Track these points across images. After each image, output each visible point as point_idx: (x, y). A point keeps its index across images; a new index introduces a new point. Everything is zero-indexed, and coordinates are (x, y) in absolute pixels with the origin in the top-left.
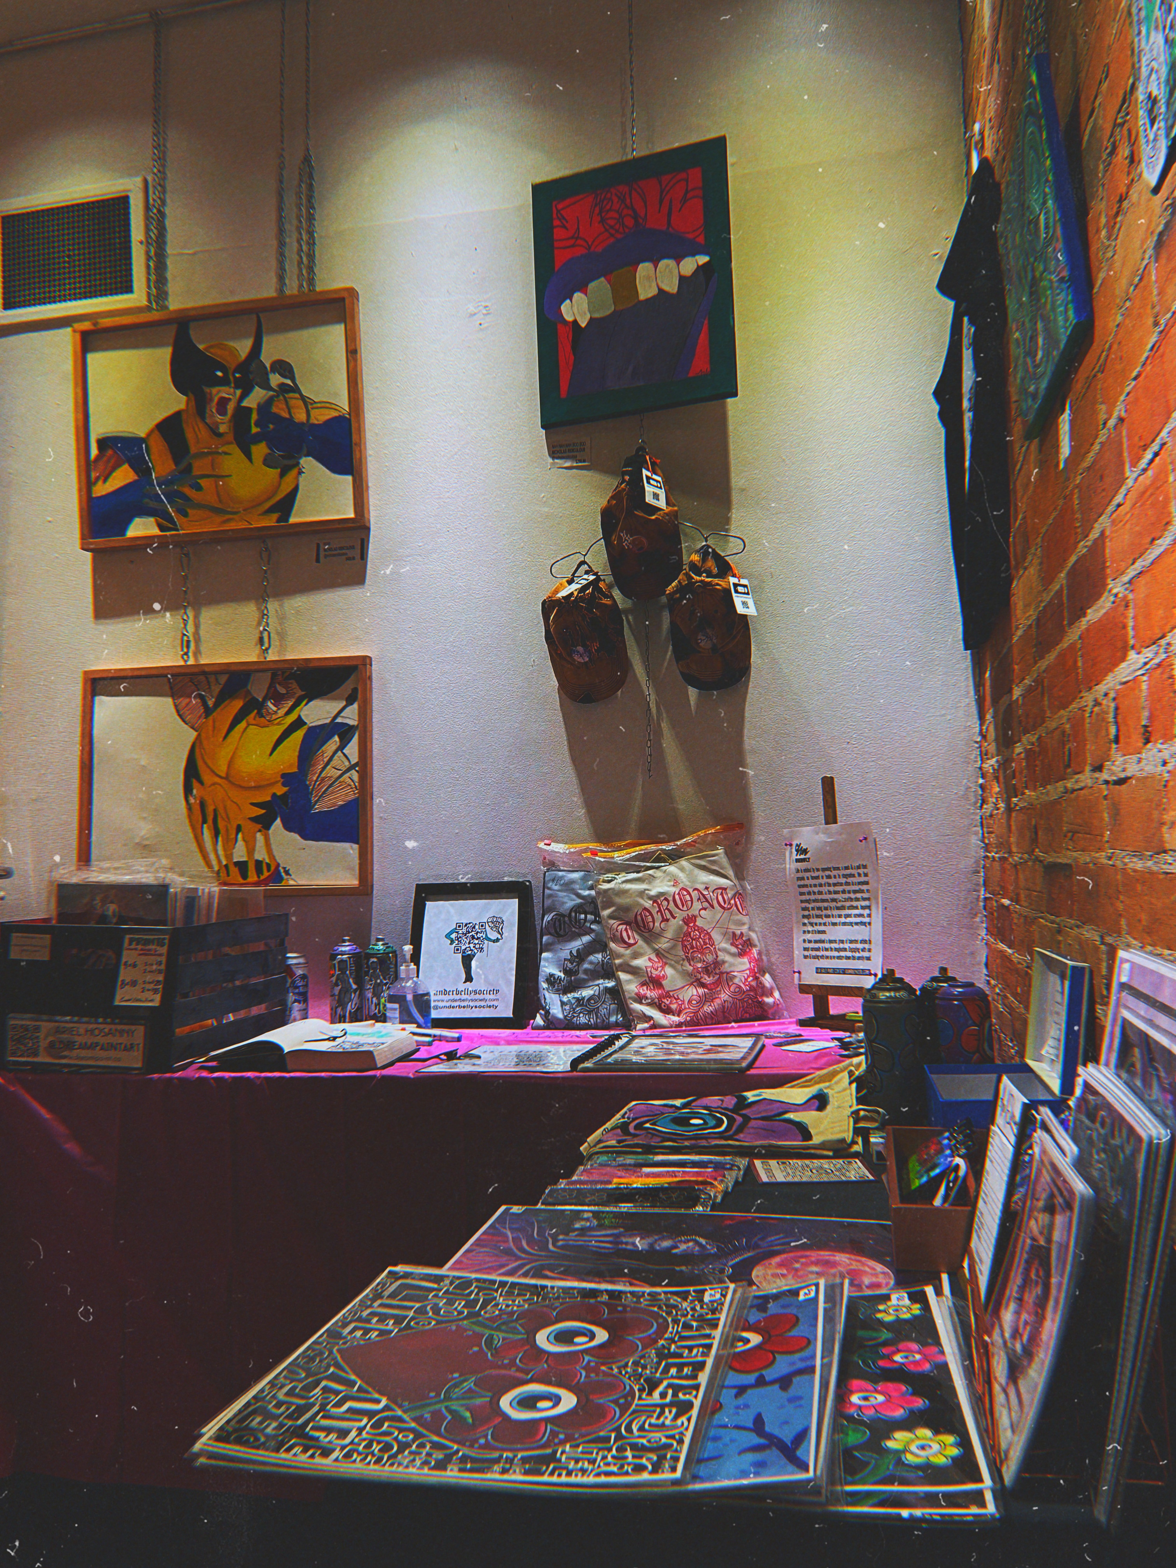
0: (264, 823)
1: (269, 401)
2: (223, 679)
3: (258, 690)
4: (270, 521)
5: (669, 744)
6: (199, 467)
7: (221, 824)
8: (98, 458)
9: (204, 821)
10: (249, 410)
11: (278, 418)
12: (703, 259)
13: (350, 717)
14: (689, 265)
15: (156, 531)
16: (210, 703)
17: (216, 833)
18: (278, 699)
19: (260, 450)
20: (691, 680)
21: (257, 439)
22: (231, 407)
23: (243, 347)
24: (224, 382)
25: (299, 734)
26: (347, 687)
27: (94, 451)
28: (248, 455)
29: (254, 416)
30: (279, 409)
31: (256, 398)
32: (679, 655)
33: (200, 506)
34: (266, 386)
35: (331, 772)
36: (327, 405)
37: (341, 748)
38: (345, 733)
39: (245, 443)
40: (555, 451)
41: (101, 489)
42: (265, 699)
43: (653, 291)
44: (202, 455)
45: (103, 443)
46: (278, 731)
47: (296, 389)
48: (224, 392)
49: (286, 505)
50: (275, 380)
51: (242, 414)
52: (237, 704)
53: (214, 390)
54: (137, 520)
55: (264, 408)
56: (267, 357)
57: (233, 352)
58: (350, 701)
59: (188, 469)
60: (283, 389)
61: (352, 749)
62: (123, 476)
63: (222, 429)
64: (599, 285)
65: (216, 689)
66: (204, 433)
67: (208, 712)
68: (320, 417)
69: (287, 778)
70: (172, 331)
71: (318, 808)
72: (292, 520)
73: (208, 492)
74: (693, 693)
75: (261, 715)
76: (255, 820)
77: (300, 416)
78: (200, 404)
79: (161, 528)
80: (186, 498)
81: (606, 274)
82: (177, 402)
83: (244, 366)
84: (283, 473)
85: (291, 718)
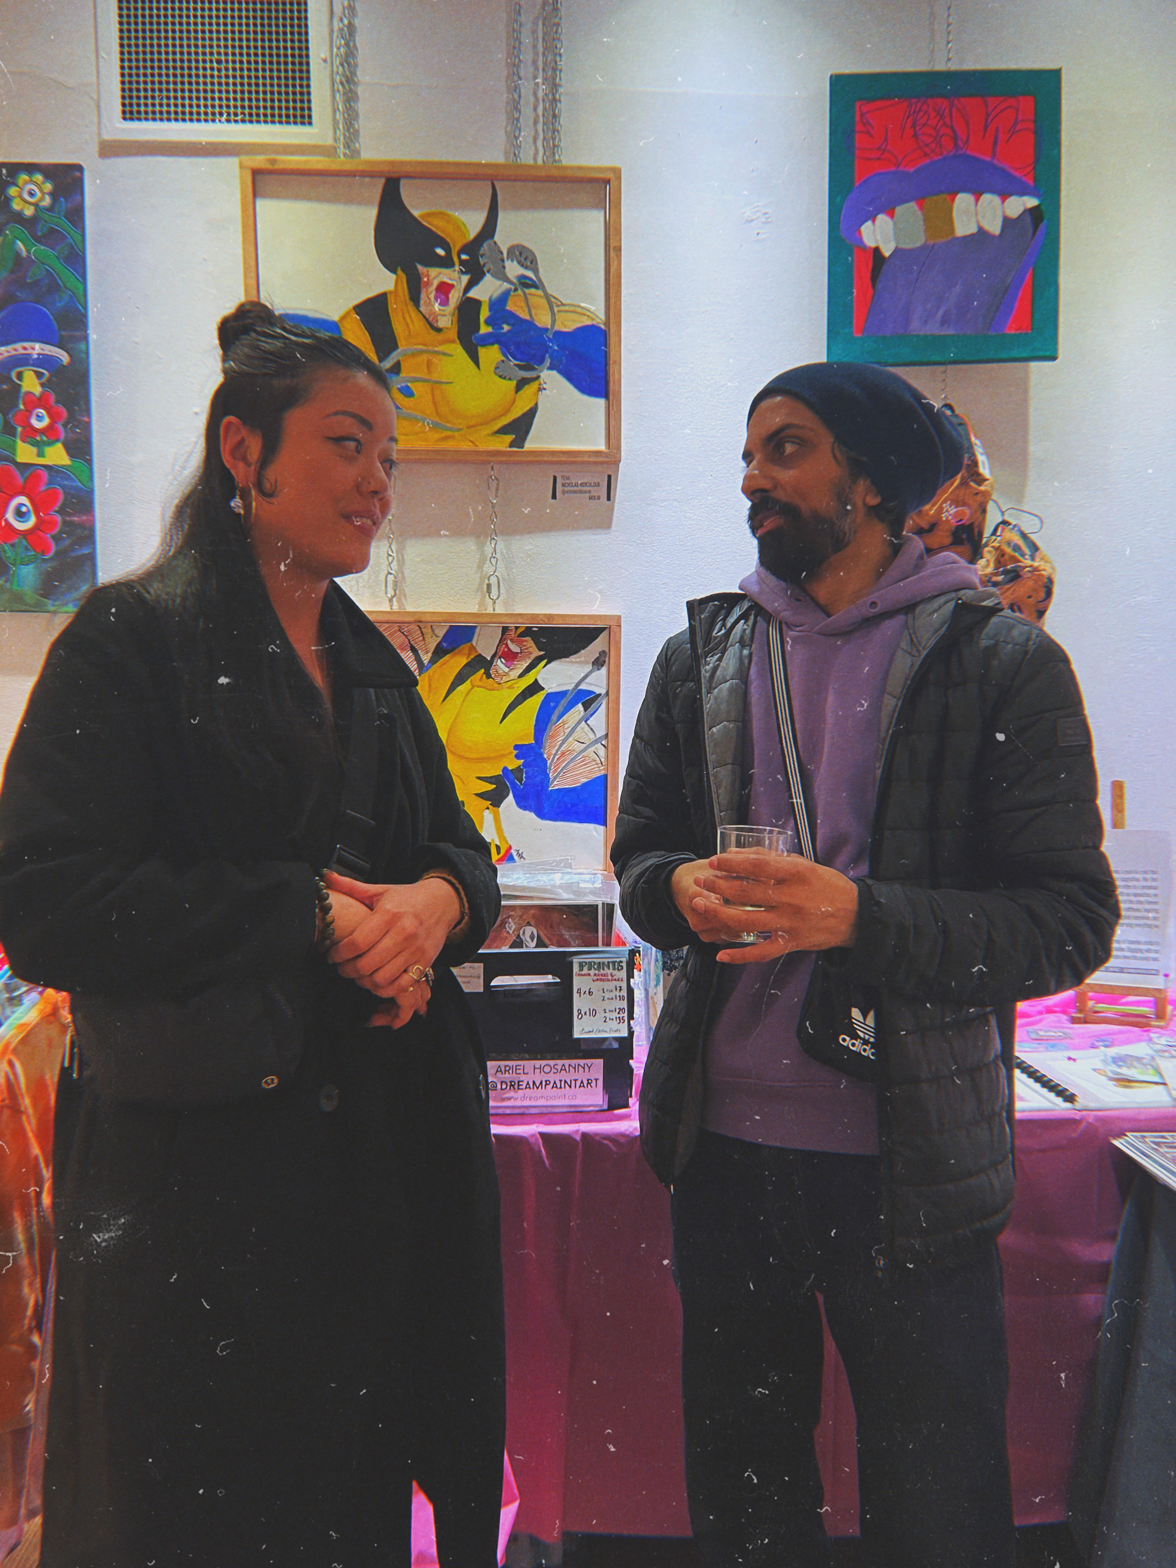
0: (493, 799)
1: (504, 298)
2: (442, 630)
4: (503, 443)
6: (411, 368)
10: (477, 303)
11: (512, 318)
12: (1031, 202)
13: (597, 682)
14: (1017, 205)
16: (426, 658)
18: (510, 657)
19: (491, 355)
21: (487, 340)
23: (473, 222)
24: (446, 262)
25: (536, 700)
26: (593, 650)
28: (475, 358)
30: (516, 307)
31: (487, 289)
33: (410, 417)
34: (501, 276)
35: (573, 745)
36: (577, 311)
37: (586, 718)
39: (471, 344)
42: (495, 656)
43: (973, 229)
44: (414, 353)
46: (511, 694)
47: (537, 284)
48: (445, 275)
49: (522, 426)
50: (513, 269)
51: (469, 308)
52: (457, 662)
53: (433, 272)
55: (499, 304)
56: (503, 239)
57: (459, 227)
58: (598, 663)
59: (396, 369)
60: (525, 283)
63: (443, 322)
64: (908, 211)
65: (432, 643)
66: (418, 325)
67: (422, 668)
68: (568, 324)
69: (521, 750)
70: (376, 187)
71: (558, 785)
72: (530, 445)
73: (421, 400)
75: (488, 675)
76: (482, 795)
77: (543, 320)
78: (414, 288)
81: (919, 199)
82: (385, 281)
83: (473, 247)
84: (521, 384)
85: (528, 680)
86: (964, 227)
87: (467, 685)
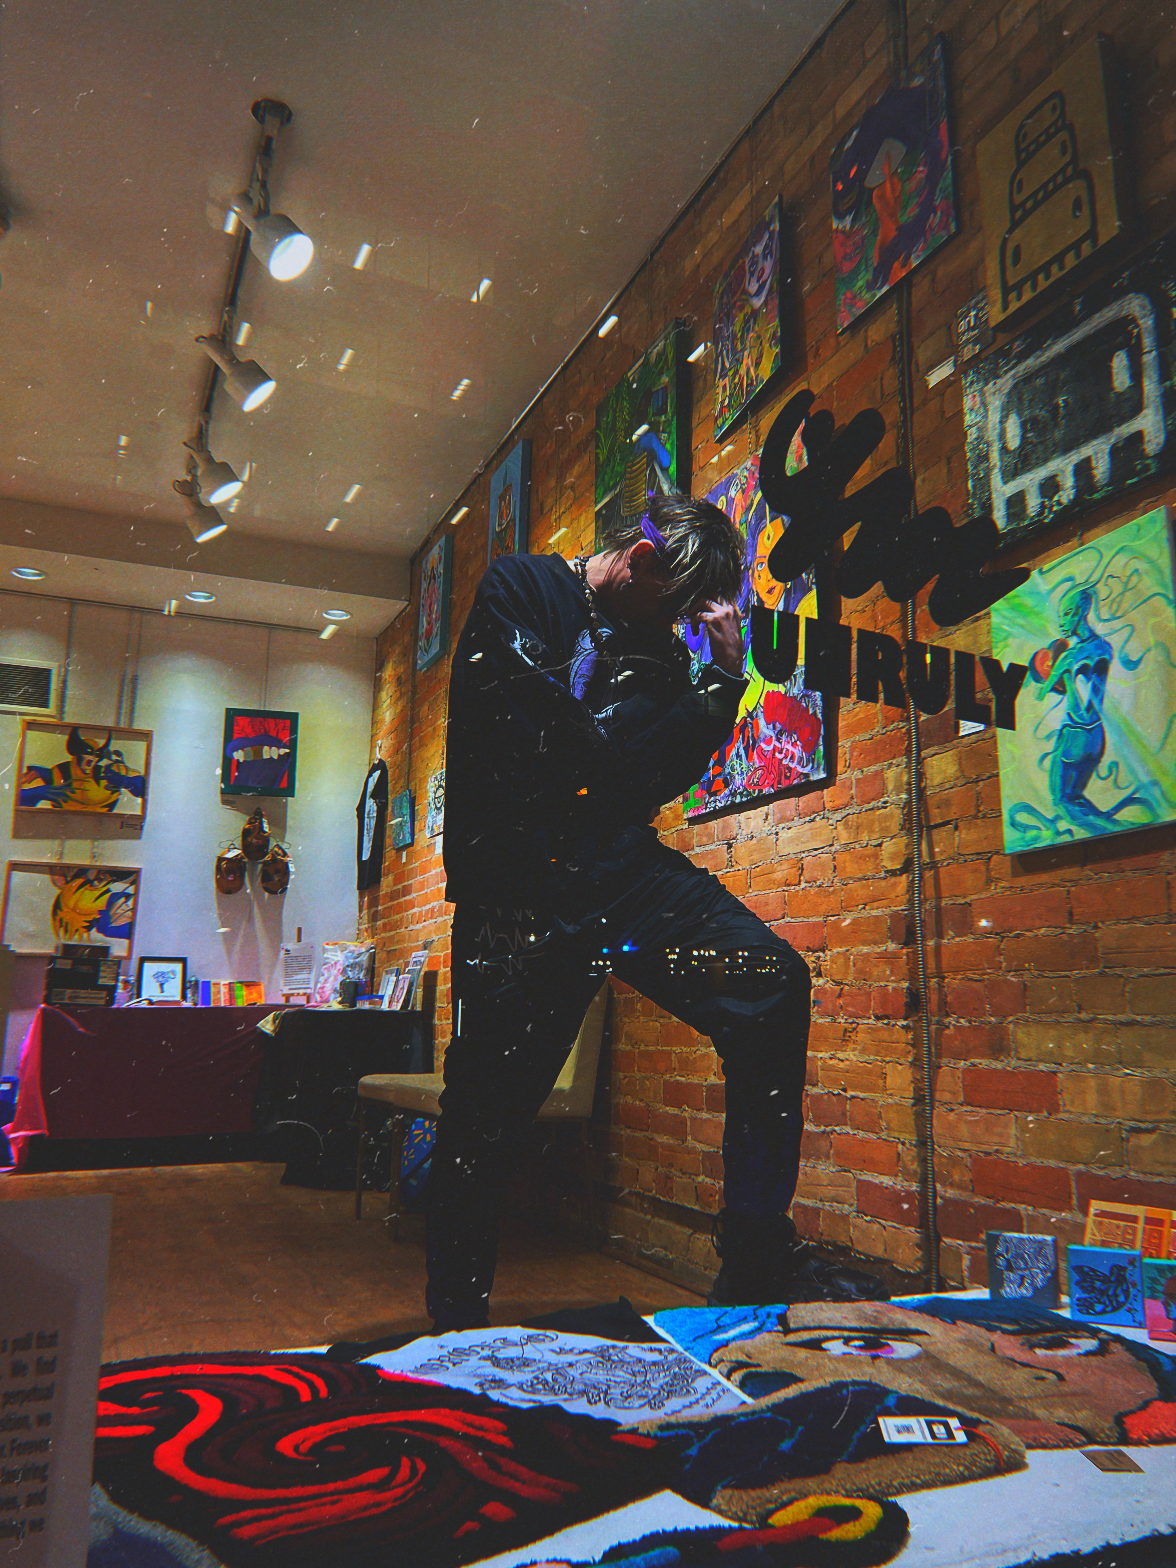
0: (88, 929)
1: (110, 765)
2: (75, 870)
3: (91, 875)
4: (105, 810)
5: (256, 910)
6: (75, 785)
7: (69, 928)
8: (26, 774)
9: (61, 926)
10: (101, 767)
11: (112, 772)
12: (288, 751)
13: (131, 890)
14: (283, 751)
15: (50, 807)
16: (69, 879)
17: (66, 931)
18: (100, 881)
19: (104, 783)
20: (267, 890)
21: (103, 778)
22: (93, 764)
23: (101, 742)
24: (91, 754)
25: (108, 895)
26: (131, 878)
27: (25, 771)
28: (98, 784)
29: (103, 770)
30: (114, 768)
31: (104, 762)
32: (263, 881)
33: (73, 800)
34: (110, 759)
35: (120, 911)
36: (134, 771)
37: (125, 902)
38: (128, 896)
39: (97, 780)
40: (224, 802)
41: (27, 786)
42: (95, 879)
43: (268, 757)
44: (77, 780)
45: (30, 768)
46: (98, 893)
47: (122, 762)
48: (90, 757)
49: (112, 805)
50: (114, 757)
51: (97, 769)
52: (80, 881)
53: (86, 756)
54: (43, 802)
55: (108, 767)
56: (112, 748)
57: (96, 743)
58: (132, 884)
59: (69, 785)
60: (117, 761)
61: (130, 903)
62: (38, 783)
63: (88, 772)
64: (248, 749)
65: (72, 874)
66: (79, 772)
67: (67, 882)
68: (132, 775)
69: (100, 912)
70: (69, 731)
71: (113, 925)
72: (115, 811)
73: (77, 795)
74: (266, 894)
75: (91, 886)
76: (85, 927)
77: (123, 773)
78: (79, 761)
79: (53, 806)
80: (67, 796)
81: (252, 746)
82: (69, 758)
83: (101, 749)
84: (113, 793)
85: (105, 889)
86: (266, 756)
87: (82, 890)
